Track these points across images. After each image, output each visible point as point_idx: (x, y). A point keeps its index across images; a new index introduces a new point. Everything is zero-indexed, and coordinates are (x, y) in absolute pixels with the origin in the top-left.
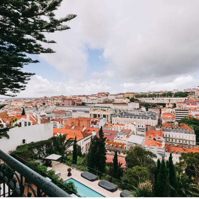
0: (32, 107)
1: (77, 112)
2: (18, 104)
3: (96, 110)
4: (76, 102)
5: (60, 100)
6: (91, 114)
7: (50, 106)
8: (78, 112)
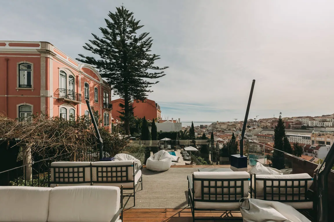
0: (235, 130)
1: (290, 136)
2: (222, 127)
3: (323, 135)
4: (292, 125)
5: (269, 123)
6: (314, 141)
7: (256, 129)
8: (292, 137)
